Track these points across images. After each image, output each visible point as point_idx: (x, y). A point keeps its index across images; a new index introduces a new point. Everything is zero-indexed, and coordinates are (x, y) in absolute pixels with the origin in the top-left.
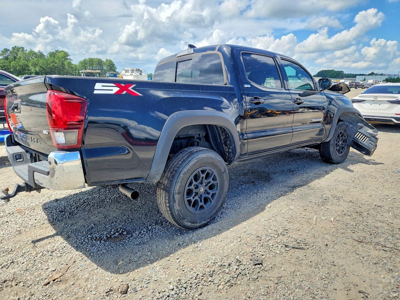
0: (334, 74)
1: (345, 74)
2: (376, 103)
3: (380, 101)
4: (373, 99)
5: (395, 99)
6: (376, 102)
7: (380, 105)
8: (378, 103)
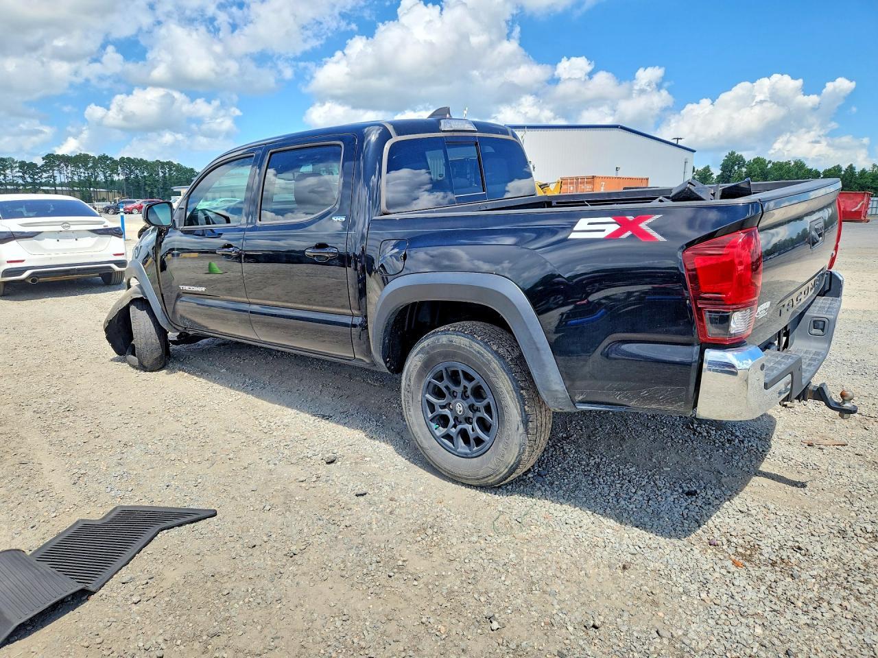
2: (67, 237)
3: (73, 232)
4: (59, 228)
5: (101, 227)
6: (65, 233)
7: (76, 240)
8: (71, 238)
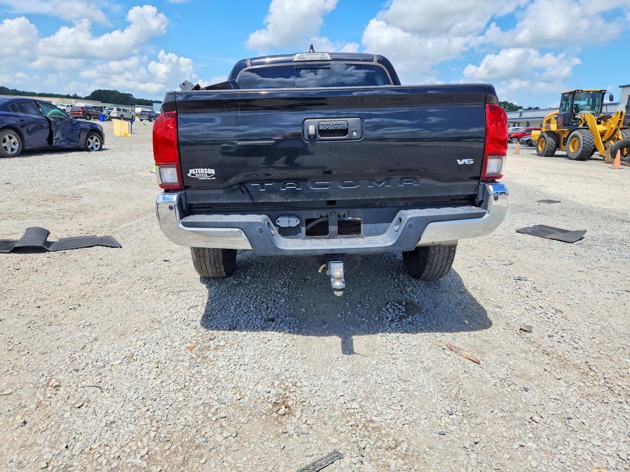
0: (119, 98)
1: (135, 99)
